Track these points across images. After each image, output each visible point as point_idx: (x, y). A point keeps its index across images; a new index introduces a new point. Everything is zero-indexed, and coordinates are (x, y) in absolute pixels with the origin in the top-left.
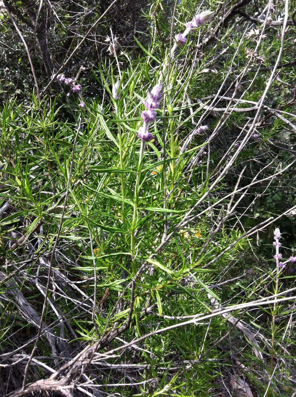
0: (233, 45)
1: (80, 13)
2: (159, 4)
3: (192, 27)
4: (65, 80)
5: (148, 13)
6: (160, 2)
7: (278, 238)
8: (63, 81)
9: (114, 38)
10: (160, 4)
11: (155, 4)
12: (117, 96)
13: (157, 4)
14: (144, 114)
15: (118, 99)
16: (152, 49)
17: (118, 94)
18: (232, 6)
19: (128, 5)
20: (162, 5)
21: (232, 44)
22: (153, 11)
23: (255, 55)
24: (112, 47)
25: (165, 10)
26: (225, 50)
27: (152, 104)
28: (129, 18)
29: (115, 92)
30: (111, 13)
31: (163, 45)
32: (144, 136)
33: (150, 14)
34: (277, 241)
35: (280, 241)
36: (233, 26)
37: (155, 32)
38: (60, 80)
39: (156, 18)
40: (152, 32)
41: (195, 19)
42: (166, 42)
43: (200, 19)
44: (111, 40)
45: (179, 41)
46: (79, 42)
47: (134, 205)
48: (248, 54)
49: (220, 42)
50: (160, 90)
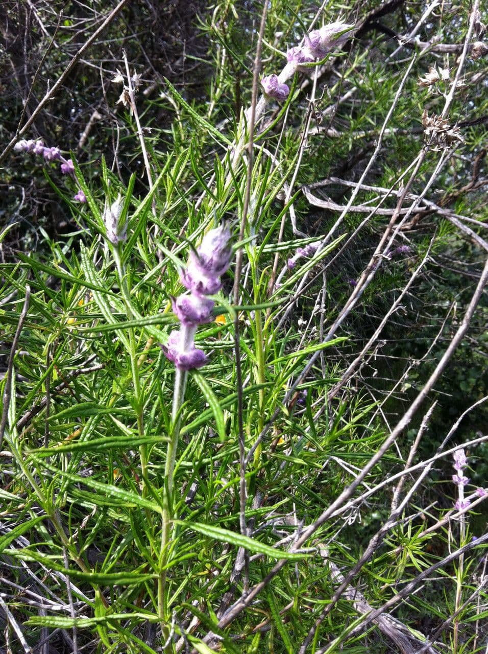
0: (363, 83)
1: (86, 20)
2: (229, 6)
3: (302, 60)
4: (43, 150)
5: (210, 23)
6: (231, 2)
7: (462, 468)
8: (41, 153)
9: (131, 76)
10: (233, 7)
11: (223, 7)
12: (119, 234)
13: (227, 7)
14: (180, 307)
15: (120, 243)
16: (218, 90)
17: (120, 230)
18: (365, 15)
19: (177, 7)
20: (237, 7)
21: (361, 82)
22: (219, 19)
23: (445, 126)
24: (127, 94)
25: (241, 18)
26: (349, 94)
27: (201, 284)
28: (178, 30)
29: (113, 226)
30: (147, 21)
31: (238, 84)
32: (183, 359)
33: (213, 24)
34: (460, 473)
35: (467, 473)
36: (367, 51)
37: (223, 58)
38: (35, 150)
39: (224, 31)
40: (218, 57)
41: (307, 42)
42: (244, 77)
43: (320, 41)
44: (126, 79)
45: (271, 92)
46: (51, 86)
47: (163, 513)
48: (429, 125)
49: (343, 79)
50: (223, 245)
